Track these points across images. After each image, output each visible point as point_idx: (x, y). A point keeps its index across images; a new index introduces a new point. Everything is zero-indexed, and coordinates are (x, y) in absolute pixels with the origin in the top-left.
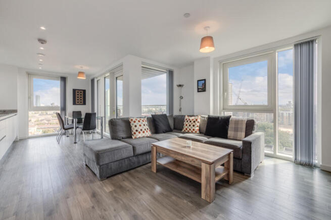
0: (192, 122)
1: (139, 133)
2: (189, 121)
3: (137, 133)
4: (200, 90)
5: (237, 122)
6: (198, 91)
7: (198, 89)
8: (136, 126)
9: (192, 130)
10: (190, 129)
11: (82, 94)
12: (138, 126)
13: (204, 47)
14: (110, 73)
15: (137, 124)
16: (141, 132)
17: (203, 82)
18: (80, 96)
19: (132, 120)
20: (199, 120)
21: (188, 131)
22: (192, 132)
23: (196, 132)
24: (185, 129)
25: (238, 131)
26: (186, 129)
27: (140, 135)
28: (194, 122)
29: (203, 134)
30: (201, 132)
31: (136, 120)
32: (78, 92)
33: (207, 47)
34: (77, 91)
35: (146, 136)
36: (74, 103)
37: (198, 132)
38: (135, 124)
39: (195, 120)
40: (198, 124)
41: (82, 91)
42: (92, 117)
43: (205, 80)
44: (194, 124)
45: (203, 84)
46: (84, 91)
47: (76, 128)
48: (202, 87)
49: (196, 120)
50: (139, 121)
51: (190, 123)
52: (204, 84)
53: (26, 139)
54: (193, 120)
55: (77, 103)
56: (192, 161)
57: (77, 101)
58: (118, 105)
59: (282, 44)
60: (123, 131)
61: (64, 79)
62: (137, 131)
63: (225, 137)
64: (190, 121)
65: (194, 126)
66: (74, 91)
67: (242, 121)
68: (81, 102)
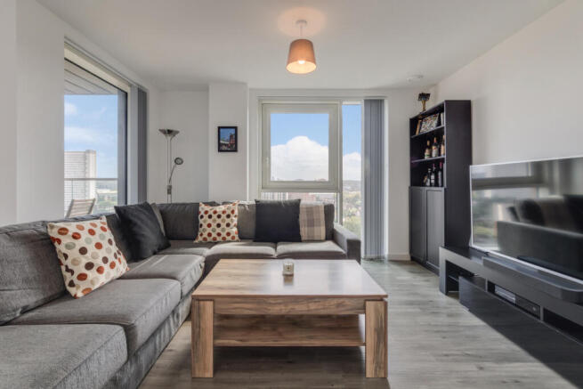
0: (224, 216)
1: (100, 270)
2: (215, 216)
3: (91, 274)
4: (224, 148)
5: (310, 210)
6: (220, 150)
7: (220, 145)
8: (83, 251)
9: (224, 234)
10: (219, 234)
12: (91, 249)
13: (296, 60)
15: (88, 241)
16: (106, 267)
17: (233, 131)
19: (63, 231)
20: (236, 212)
21: (215, 239)
22: (224, 241)
23: (233, 238)
24: (205, 235)
25: (313, 226)
26: (210, 235)
27: (103, 279)
28: (228, 216)
29: (251, 241)
30: (243, 237)
31: (82, 228)
33: (302, 62)
35: (118, 275)
37: (237, 238)
38: (80, 243)
39: (229, 212)
40: (235, 220)
43: (236, 128)
44: (228, 221)
45: (231, 136)
48: (229, 142)
49: (233, 212)
50: (92, 232)
51: (219, 221)
52: (235, 138)
54: (224, 212)
56: (339, 305)
59: (349, 94)
60: (26, 281)
62: (89, 266)
63: (297, 238)
64: (219, 217)
65: (228, 225)
67: (317, 207)
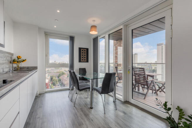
11: (86, 52)
14: (124, 25)
18: (84, 55)
32: (83, 51)
34: (82, 49)
36: (80, 61)
41: (86, 50)
42: (112, 77)
46: (87, 49)
47: (92, 90)
53: (44, 93)
55: (82, 61)
57: (82, 59)
58: (133, 62)
61: (72, 39)
66: (80, 49)
68: (85, 60)
